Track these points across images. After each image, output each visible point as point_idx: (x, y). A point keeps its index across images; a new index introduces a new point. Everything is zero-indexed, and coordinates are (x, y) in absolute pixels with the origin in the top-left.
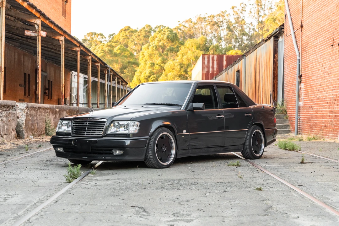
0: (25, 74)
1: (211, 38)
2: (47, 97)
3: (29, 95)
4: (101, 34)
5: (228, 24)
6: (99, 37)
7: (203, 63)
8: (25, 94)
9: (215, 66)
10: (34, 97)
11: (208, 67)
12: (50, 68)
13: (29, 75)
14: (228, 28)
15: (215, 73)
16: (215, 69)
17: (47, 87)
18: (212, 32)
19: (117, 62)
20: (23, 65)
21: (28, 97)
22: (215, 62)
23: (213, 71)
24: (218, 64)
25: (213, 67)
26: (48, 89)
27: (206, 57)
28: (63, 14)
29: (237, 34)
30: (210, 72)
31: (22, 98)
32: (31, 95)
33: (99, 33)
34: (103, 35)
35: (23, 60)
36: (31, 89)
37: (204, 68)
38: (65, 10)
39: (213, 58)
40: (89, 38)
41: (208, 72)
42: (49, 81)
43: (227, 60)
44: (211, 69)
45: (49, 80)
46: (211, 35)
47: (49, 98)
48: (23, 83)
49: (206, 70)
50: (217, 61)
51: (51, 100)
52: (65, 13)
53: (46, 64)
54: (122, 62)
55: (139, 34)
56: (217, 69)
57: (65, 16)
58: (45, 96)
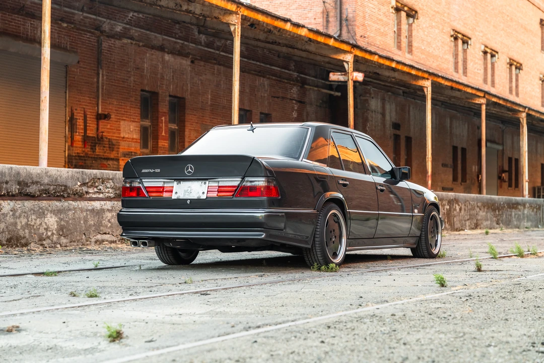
0: (455, 149)
2: (505, 185)
3: (464, 180)
8: (455, 179)
10: (477, 184)
12: (513, 137)
13: (464, 150)
17: (506, 168)
20: (451, 133)
21: (463, 183)
26: (510, 172)
31: (450, 184)
32: (468, 181)
35: (449, 125)
36: (468, 172)
42: (510, 159)
45: (511, 156)
47: (510, 186)
48: (449, 161)
51: (516, 189)
53: (503, 131)
58: (501, 182)
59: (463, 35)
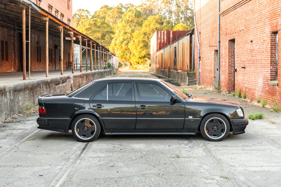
1: (165, 12)
3: (52, 62)
4: (87, 11)
5: (177, 2)
6: (86, 12)
7: (158, 36)
8: (50, 61)
9: (165, 38)
10: (54, 62)
11: (161, 39)
13: (51, 49)
14: (177, 5)
15: (165, 42)
16: (165, 40)
18: (165, 8)
19: (99, 32)
22: (165, 36)
23: (164, 41)
24: (167, 37)
25: (164, 39)
27: (159, 32)
28: (68, 8)
29: (183, 10)
30: (162, 42)
33: (85, 10)
34: (88, 11)
36: (53, 58)
37: (158, 39)
38: (69, 5)
39: (164, 33)
40: (78, 13)
41: (161, 42)
43: (172, 34)
44: (162, 40)
46: (165, 10)
49: (159, 41)
50: (166, 34)
52: (69, 7)
54: (103, 32)
55: (114, 10)
56: (166, 40)
57: (69, 9)
59: (51, 6)
